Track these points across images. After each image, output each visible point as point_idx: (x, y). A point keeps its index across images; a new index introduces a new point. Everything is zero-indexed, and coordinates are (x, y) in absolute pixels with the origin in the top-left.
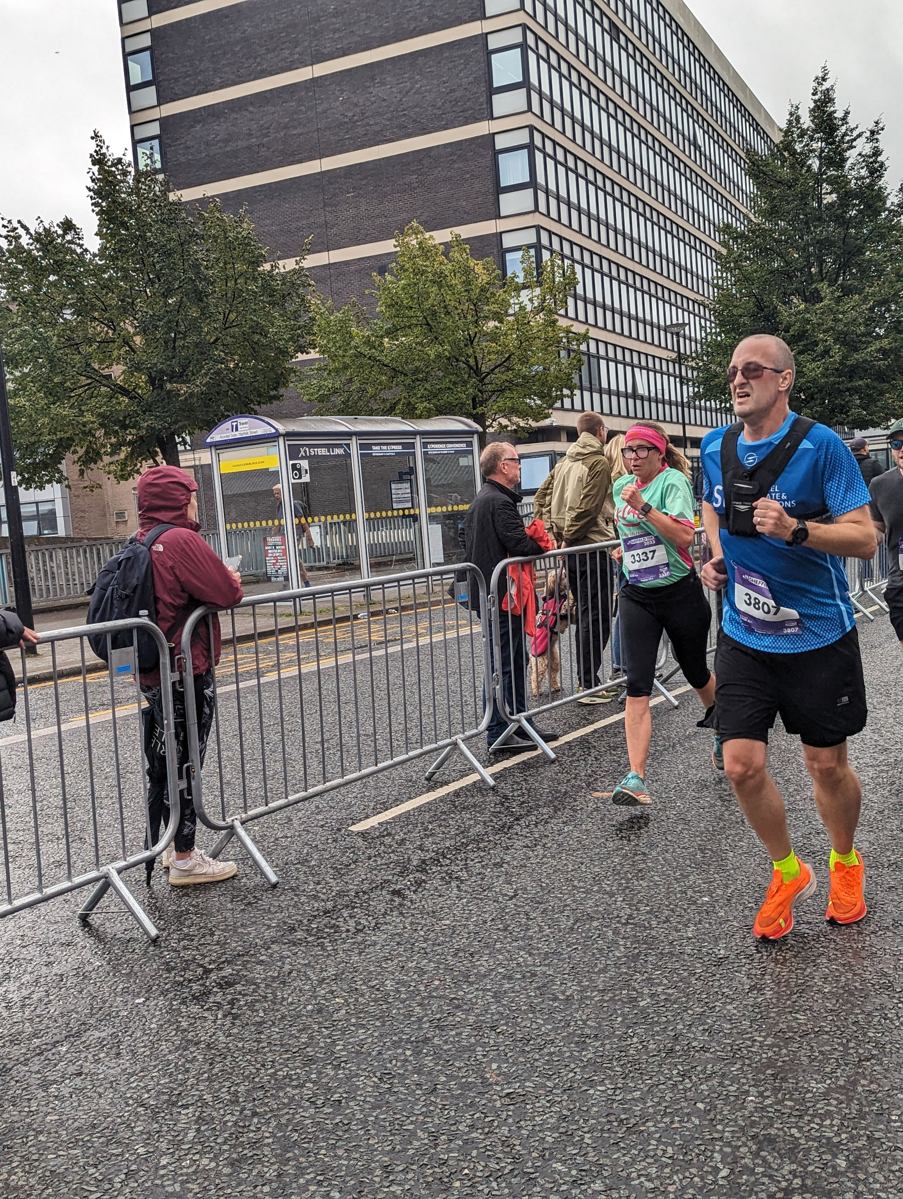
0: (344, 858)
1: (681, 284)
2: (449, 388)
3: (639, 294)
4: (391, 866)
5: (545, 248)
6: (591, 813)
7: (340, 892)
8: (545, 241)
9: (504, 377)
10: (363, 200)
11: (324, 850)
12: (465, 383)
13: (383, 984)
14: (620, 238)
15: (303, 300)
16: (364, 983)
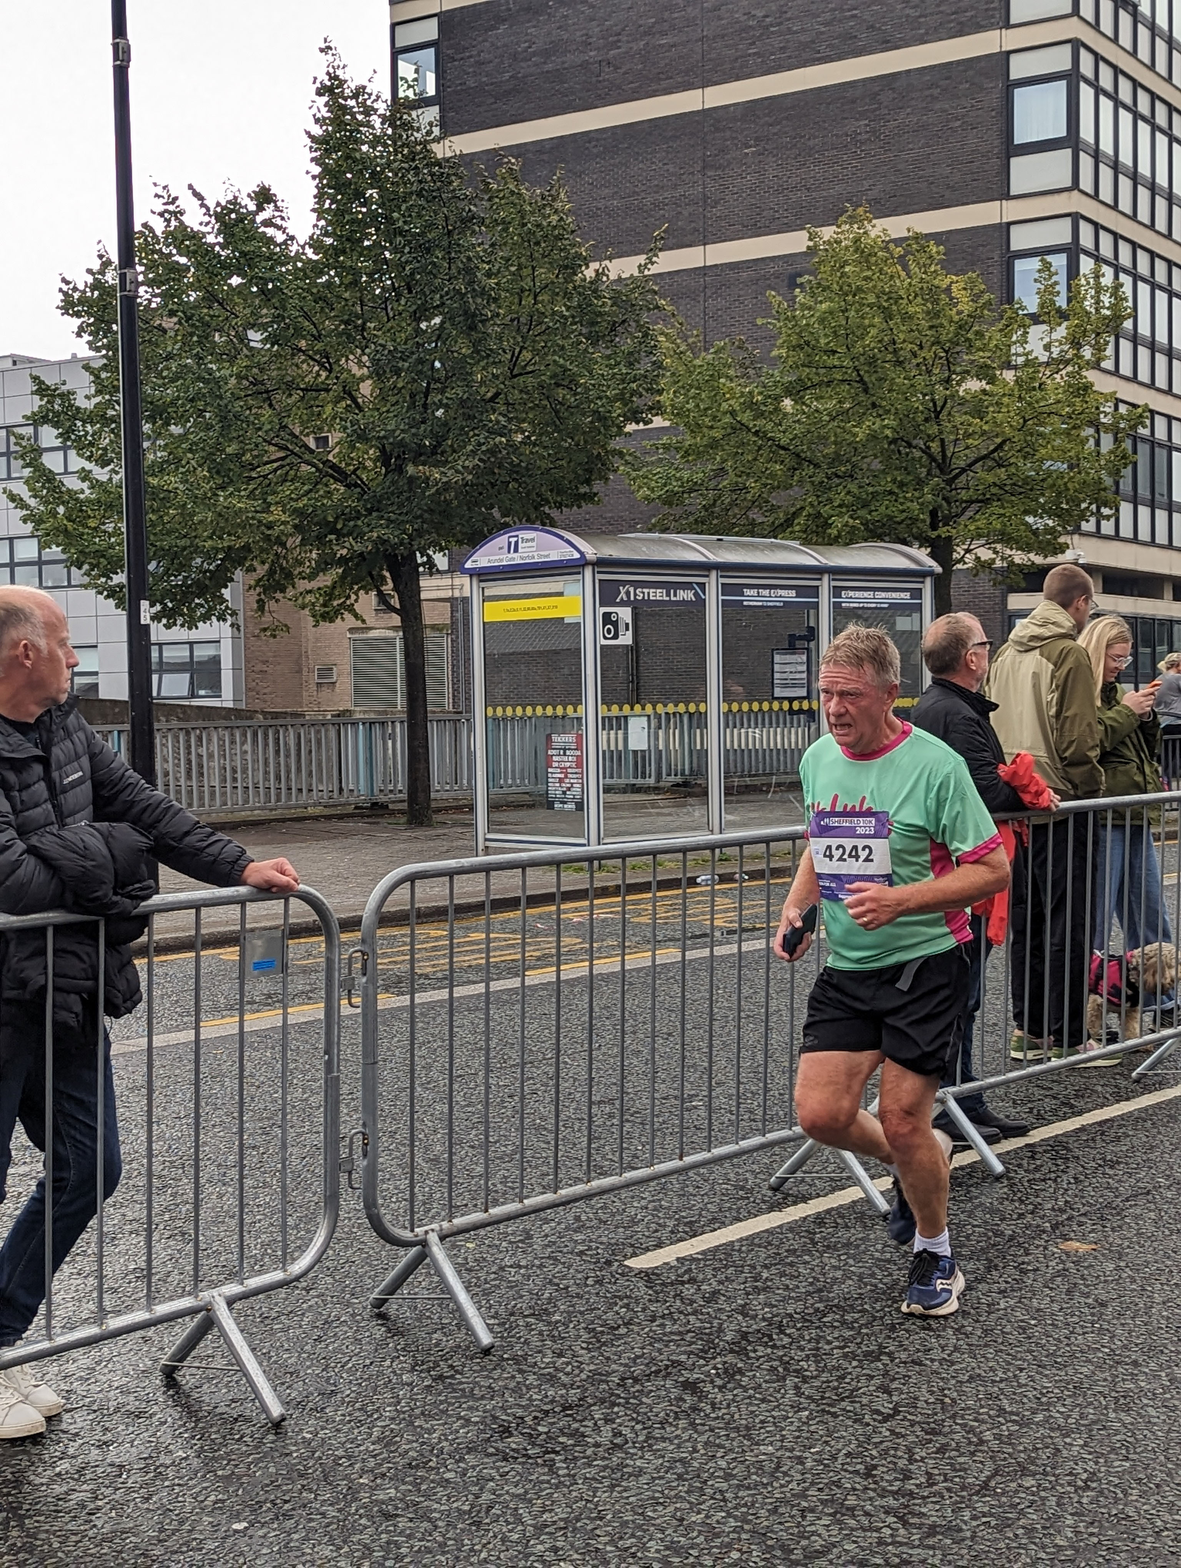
0: (610, 1314)
2: (891, 493)
4: (688, 1337)
5: (1087, 253)
6: (1052, 1280)
7: (595, 1373)
8: (1086, 240)
9: (991, 479)
10: (771, 159)
11: (578, 1296)
12: (920, 483)
13: (644, 1548)
15: (646, 335)
16: (612, 1542)
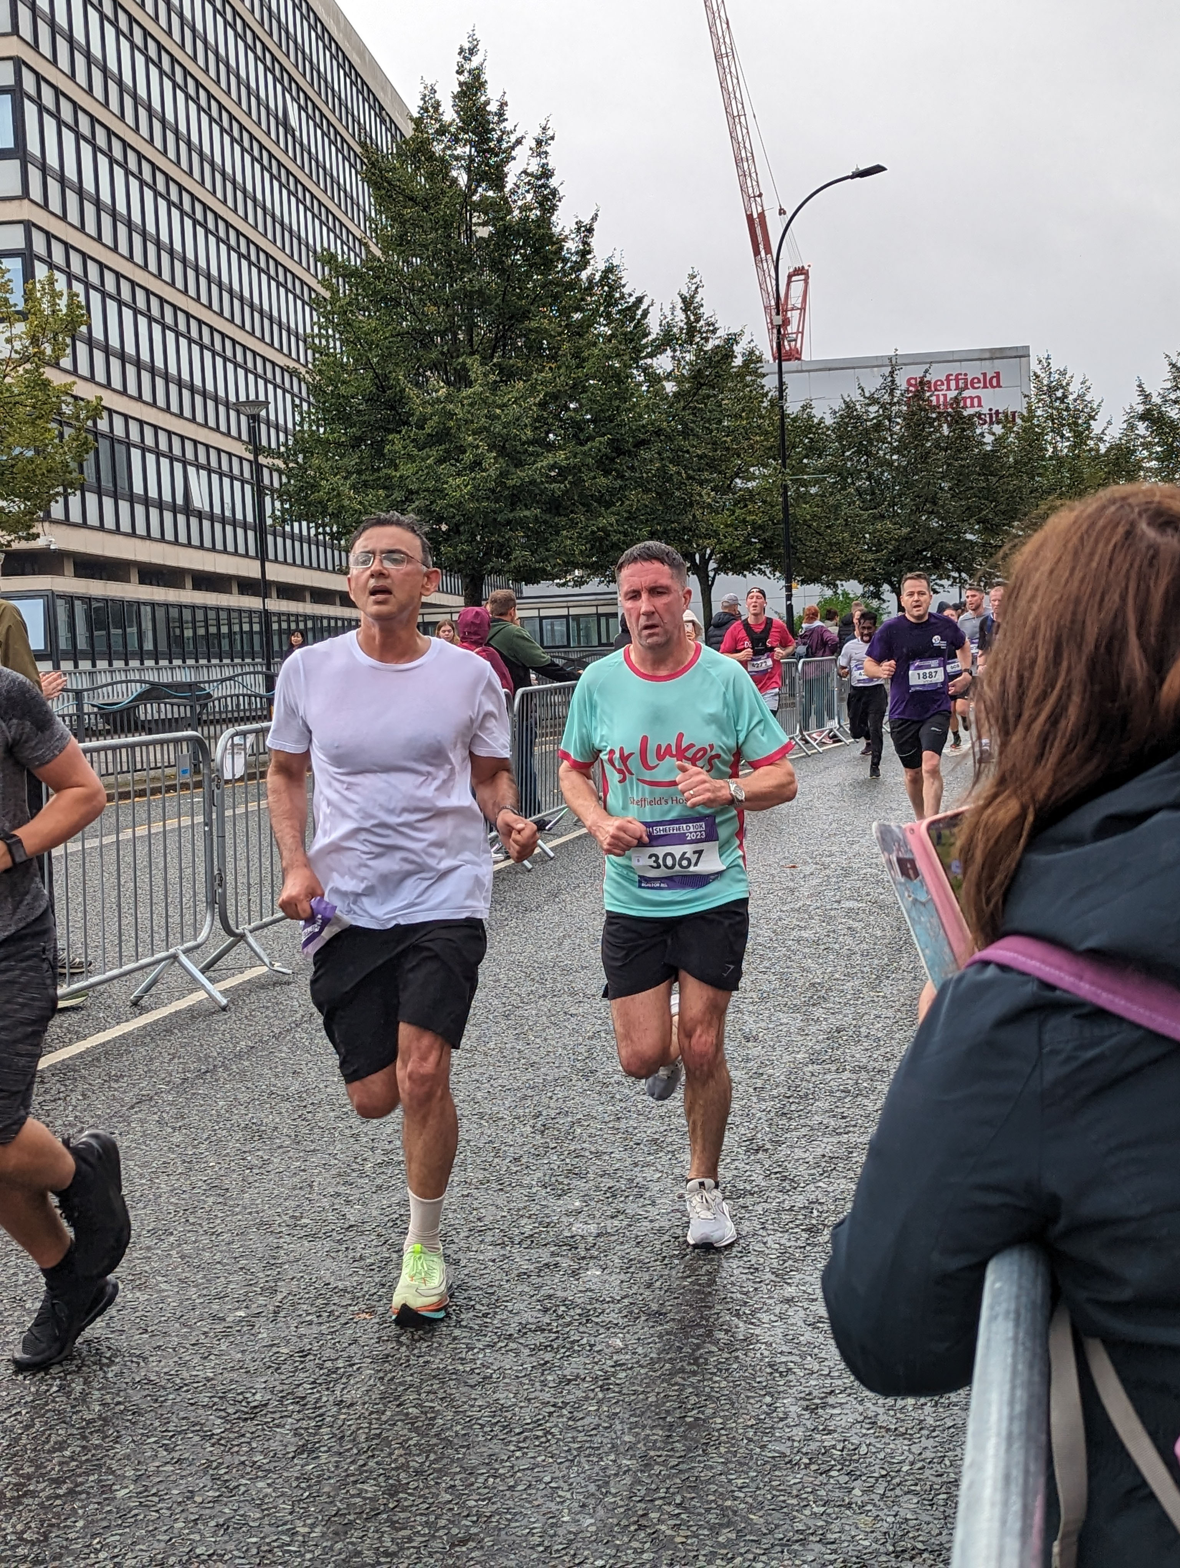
1: (262, 339)
3: (195, 349)
5: (40, 259)
8: (39, 245)
14: (165, 257)
